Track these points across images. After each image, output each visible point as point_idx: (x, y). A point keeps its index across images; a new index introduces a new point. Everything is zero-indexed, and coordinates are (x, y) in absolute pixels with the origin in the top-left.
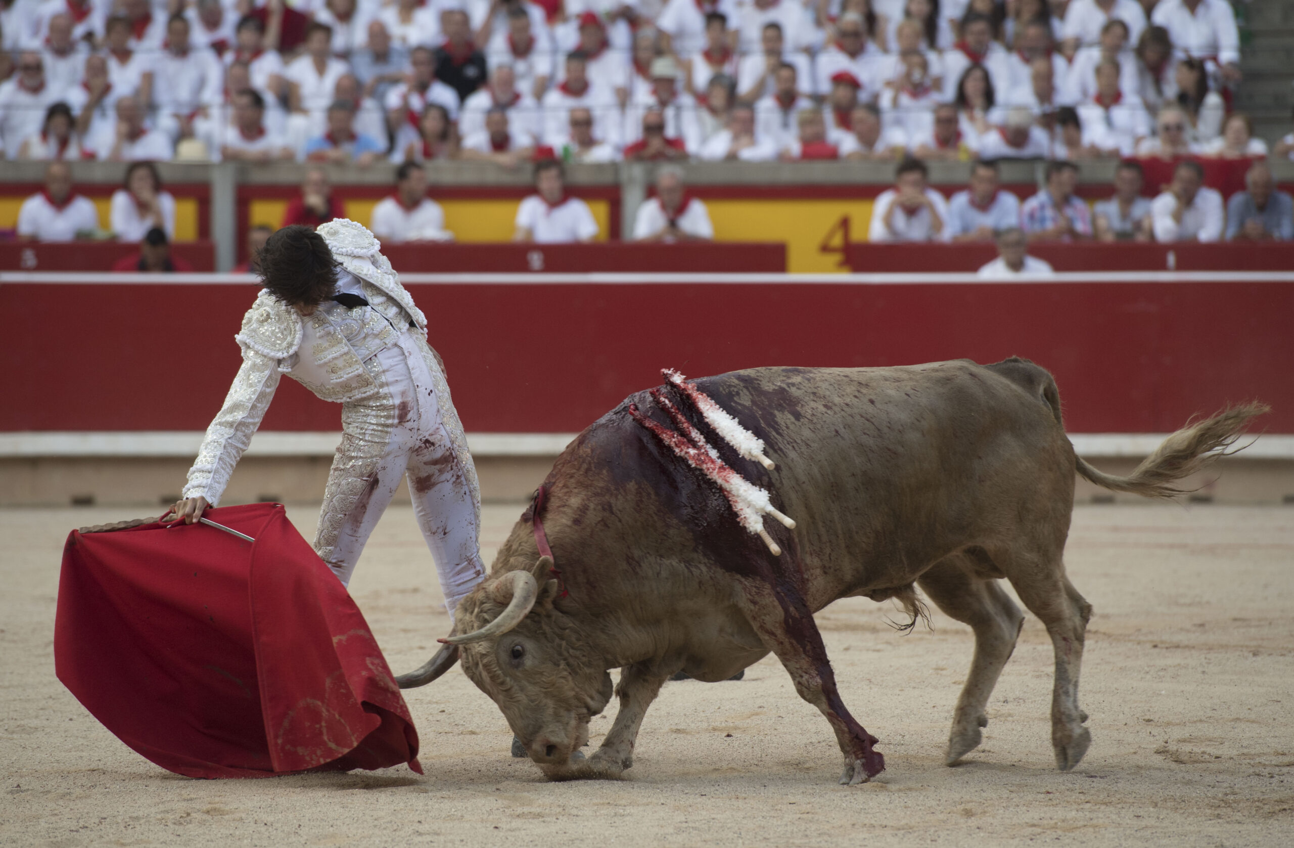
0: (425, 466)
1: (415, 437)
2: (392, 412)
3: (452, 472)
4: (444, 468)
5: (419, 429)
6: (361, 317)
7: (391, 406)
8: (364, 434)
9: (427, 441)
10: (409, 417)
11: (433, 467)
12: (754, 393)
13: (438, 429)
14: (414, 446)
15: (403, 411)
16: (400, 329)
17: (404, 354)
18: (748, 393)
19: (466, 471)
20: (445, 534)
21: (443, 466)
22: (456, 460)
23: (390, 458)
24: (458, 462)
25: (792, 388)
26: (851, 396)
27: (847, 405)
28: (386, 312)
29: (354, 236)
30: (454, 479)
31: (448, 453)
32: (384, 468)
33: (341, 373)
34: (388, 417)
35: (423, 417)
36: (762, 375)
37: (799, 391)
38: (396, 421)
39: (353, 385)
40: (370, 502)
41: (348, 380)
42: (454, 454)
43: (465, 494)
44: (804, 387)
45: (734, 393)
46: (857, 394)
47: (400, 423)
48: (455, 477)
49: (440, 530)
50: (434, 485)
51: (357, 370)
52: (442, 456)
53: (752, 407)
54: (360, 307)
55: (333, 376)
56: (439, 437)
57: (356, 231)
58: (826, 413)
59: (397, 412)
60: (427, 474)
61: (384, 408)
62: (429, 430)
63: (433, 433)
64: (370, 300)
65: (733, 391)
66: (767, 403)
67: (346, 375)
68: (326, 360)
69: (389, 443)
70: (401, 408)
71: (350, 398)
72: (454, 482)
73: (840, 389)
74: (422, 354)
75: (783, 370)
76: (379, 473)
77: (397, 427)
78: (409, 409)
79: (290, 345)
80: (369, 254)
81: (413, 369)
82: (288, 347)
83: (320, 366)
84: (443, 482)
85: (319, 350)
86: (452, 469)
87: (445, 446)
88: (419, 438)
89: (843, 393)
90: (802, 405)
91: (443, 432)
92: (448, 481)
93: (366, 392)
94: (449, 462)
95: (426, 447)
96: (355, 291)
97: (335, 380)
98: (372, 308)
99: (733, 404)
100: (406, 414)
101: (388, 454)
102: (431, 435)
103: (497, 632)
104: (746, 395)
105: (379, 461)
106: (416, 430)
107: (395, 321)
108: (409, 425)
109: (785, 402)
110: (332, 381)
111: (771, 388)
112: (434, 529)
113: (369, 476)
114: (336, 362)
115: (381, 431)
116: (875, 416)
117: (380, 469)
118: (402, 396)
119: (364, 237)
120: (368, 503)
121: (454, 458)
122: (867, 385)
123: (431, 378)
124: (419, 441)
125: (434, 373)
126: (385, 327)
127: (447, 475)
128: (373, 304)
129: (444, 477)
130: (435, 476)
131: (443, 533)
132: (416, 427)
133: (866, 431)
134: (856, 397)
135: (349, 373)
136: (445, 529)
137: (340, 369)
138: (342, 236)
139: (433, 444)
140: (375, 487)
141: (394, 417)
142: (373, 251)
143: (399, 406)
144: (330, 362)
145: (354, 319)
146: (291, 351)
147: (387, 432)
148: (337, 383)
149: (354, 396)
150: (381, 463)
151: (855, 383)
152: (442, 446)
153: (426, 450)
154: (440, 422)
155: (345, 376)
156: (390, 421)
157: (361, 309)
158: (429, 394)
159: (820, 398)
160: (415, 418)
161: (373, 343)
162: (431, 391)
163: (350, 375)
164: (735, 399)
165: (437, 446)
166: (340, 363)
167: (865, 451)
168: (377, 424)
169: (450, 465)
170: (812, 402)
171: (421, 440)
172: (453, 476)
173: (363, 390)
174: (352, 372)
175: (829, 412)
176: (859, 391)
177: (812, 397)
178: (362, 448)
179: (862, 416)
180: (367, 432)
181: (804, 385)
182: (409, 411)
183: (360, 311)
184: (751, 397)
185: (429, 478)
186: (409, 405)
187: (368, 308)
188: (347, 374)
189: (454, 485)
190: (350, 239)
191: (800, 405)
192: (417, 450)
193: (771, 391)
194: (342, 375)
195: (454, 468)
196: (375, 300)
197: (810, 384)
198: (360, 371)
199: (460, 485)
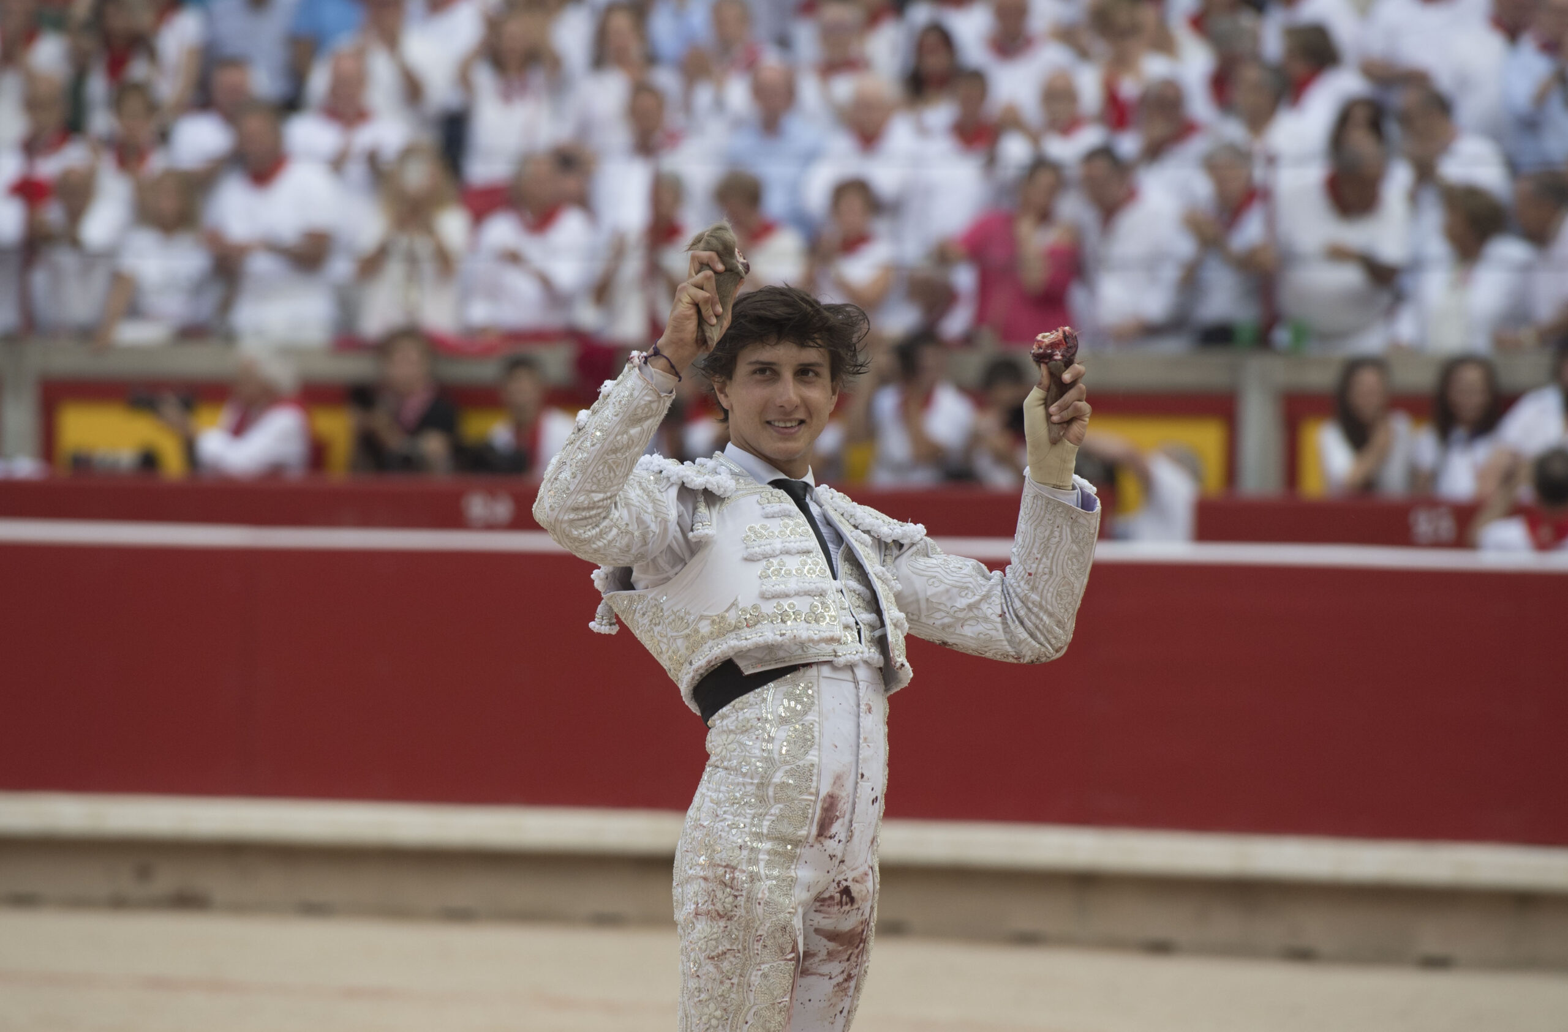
4: (839, 952)
5: (842, 861)
11: (825, 941)
43: (841, 1012)
48: (845, 975)
72: (838, 984)
78: (838, 814)
84: (824, 975)
86: (848, 960)
92: (830, 978)
94: (853, 945)
102: (855, 880)
127: (835, 968)
129: (826, 969)
139: (852, 900)
165: (856, 906)
169: (849, 952)
171: (839, 883)
172: (843, 972)
182: (838, 818)
195: (853, 958)
199: (843, 994)
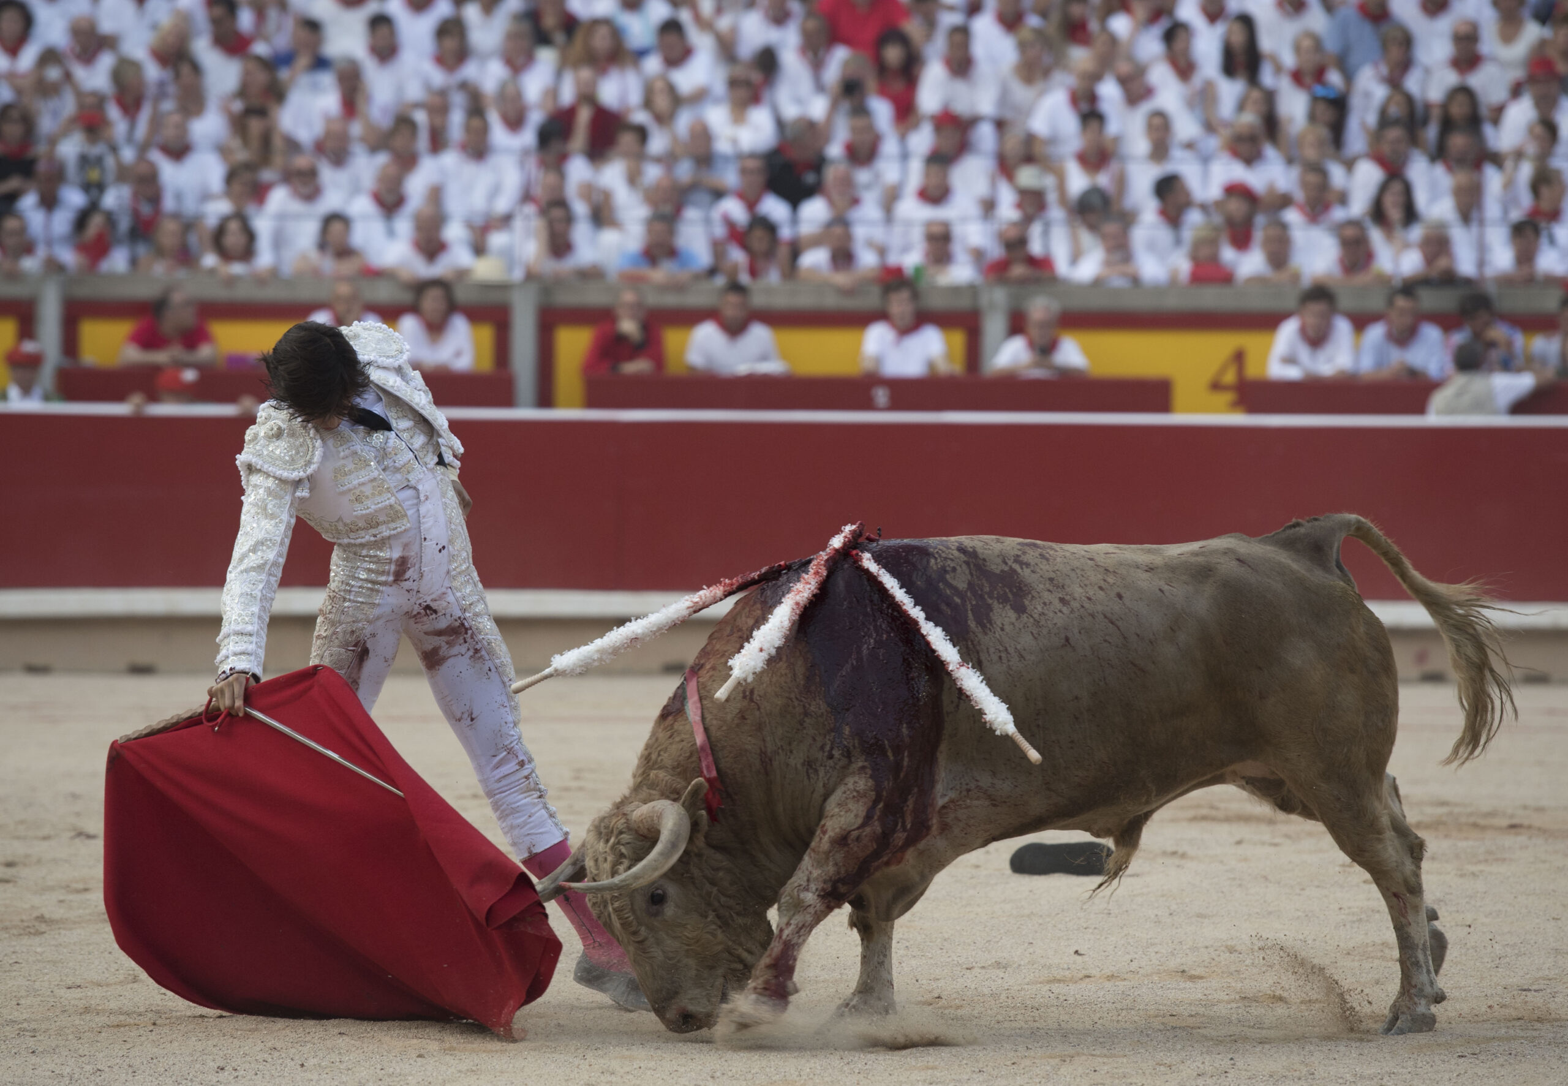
0: (426, 636)
1: (413, 600)
2: (387, 567)
3: (467, 645)
6: (383, 445)
7: (387, 559)
8: (350, 591)
9: (428, 607)
10: (407, 576)
12: (974, 573)
13: (444, 594)
14: (412, 611)
15: (402, 567)
16: (426, 464)
17: (418, 497)
18: (967, 572)
19: (486, 644)
20: (472, 720)
21: (452, 638)
22: (470, 632)
23: (380, 623)
24: (473, 634)
25: (1025, 569)
26: (1096, 587)
27: (1089, 599)
28: (411, 441)
29: (379, 341)
30: (471, 653)
31: (457, 624)
32: (374, 635)
33: (368, 503)
34: (383, 573)
35: (426, 578)
36: (991, 548)
37: (1033, 575)
38: (391, 578)
39: (381, 519)
40: (362, 677)
41: (376, 511)
42: (466, 624)
44: (1041, 569)
45: (948, 569)
46: (1102, 584)
47: (396, 581)
49: (466, 716)
50: (444, 659)
51: (388, 499)
52: (448, 627)
53: (966, 592)
54: (382, 432)
55: (358, 506)
56: (445, 604)
57: (381, 334)
58: (1060, 611)
59: (393, 567)
60: (432, 647)
61: (378, 560)
62: (433, 593)
63: (437, 598)
64: (393, 423)
65: (949, 565)
66: (988, 589)
67: (371, 506)
68: (350, 486)
69: (379, 605)
70: (398, 563)
71: (375, 536)
73: (1083, 576)
74: (444, 500)
75: (1019, 544)
76: (368, 641)
77: (391, 586)
79: (309, 463)
80: (396, 364)
81: (424, 517)
82: (306, 465)
83: (343, 493)
85: (339, 472)
87: (451, 616)
88: (418, 603)
89: (1087, 582)
90: (1033, 597)
91: (451, 598)
93: (396, 528)
95: (427, 614)
96: (378, 409)
97: (360, 511)
98: (397, 435)
99: (941, 585)
100: (404, 572)
101: (378, 618)
103: (634, 885)
104: (964, 573)
105: (366, 626)
106: (415, 593)
107: (420, 454)
108: (407, 585)
109: (1011, 591)
110: (355, 513)
111: (1000, 568)
112: (459, 715)
113: (355, 645)
114: (363, 488)
115: (369, 589)
116: (1121, 618)
117: (369, 636)
118: (404, 549)
119: (392, 342)
120: (359, 678)
121: (466, 629)
122: (1114, 572)
123: (447, 531)
124: (417, 606)
125: (453, 527)
126: (410, 461)
128: (398, 430)
130: (444, 649)
131: (469, 719)
132: (416, 589)
133: (1107, 638)
134: (1101, 588)
135: (378, 503)
136: (472, 714)
137: (367, 497)
138: (364, 341)
140: (365, 657)
141: (388, 574)
142: (401, 361)
143: (397, 560)
144: (355, 488)
145: (373, 447)
146: (309, 471)
147: (378, 591)
148: (363, 516)
149: (380, 533)
150: (368, 630)
151: (1102, 570)
152: (448, 616)
153: (425, 618)
154: (449, 586)
155: (373, 507)
156: (383, 578)
157: (383, 434)
158: (440, 551)
159: (1058, 587)
160: (416, 577)
161: (394, 478)
162: (444, 547)
163: (380, 505)
164: (948, 576)
166: (368, 490)
167: (1101, 666)
168: (366, 580)
170: (1046, 593)
173: (393, 525)
174: (382, 502)
175: (1065, 609)
176: (1105, 580)
177: (1047, 586)
178: (346, 610)
179: (1105, 617)
180: (353, 589)
181: (1042, 567)
183: (382, 437)
184: (969, 577)
185: (435, 651)
186: (410, 561)
187: (392, 434)
188: (375, 504)
189: (472, 659)
190: (374, 346)
191: (1030, 596)
192: (415, 616)
193: (998, 572)
194: (369, 505)
196: (401, 424)
197: (1048, 566)
198: (392, 500)
